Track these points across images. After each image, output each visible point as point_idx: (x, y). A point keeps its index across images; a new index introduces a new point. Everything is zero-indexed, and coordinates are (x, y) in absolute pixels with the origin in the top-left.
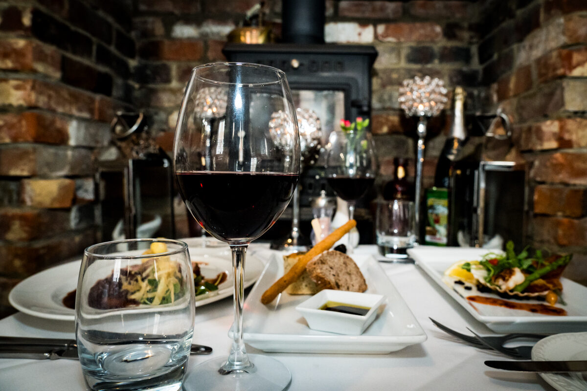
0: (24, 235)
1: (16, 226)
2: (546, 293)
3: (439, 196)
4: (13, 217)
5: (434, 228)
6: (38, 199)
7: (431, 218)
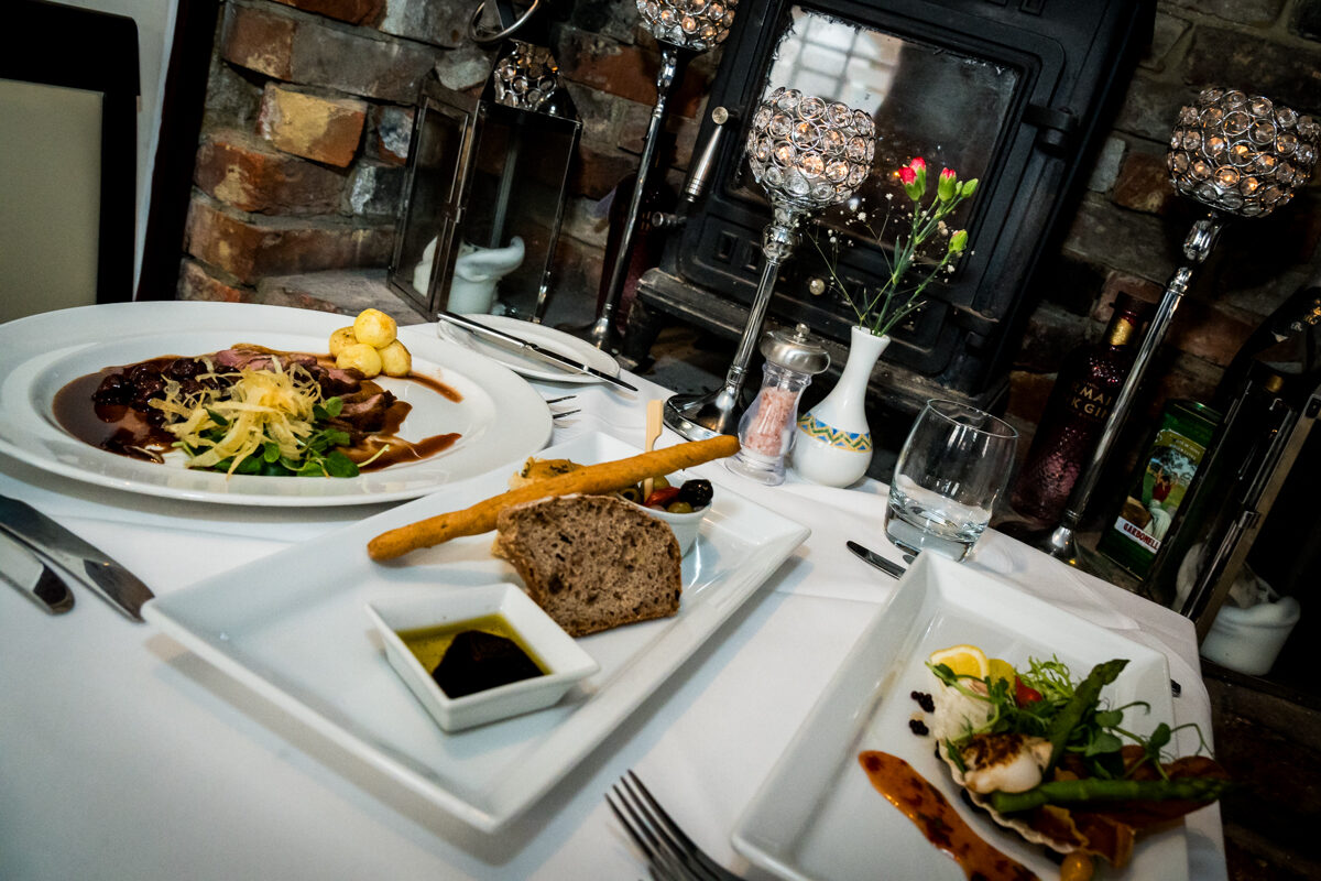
0: (244, 199)
1: (235, 174)
2: (1068, 849)
3: (1189, 427)
4: (234, 156)
5: (1147, 506)
6: (287, 132)
7: (1151, 478)
